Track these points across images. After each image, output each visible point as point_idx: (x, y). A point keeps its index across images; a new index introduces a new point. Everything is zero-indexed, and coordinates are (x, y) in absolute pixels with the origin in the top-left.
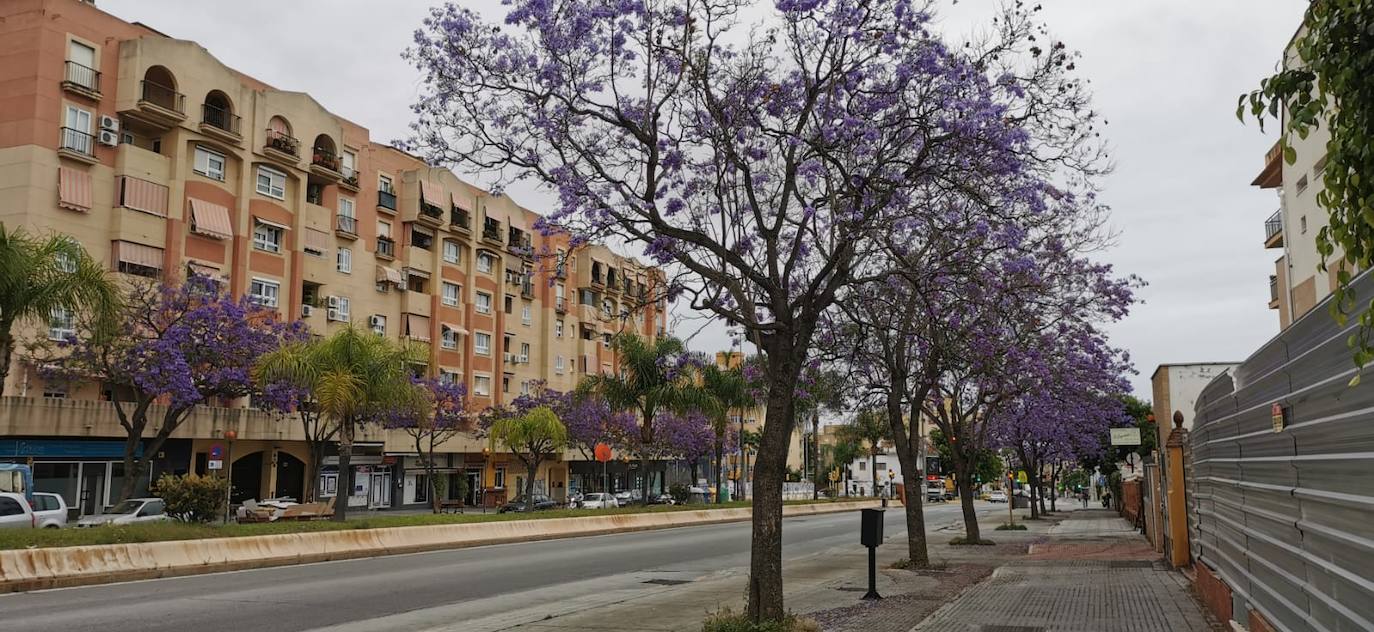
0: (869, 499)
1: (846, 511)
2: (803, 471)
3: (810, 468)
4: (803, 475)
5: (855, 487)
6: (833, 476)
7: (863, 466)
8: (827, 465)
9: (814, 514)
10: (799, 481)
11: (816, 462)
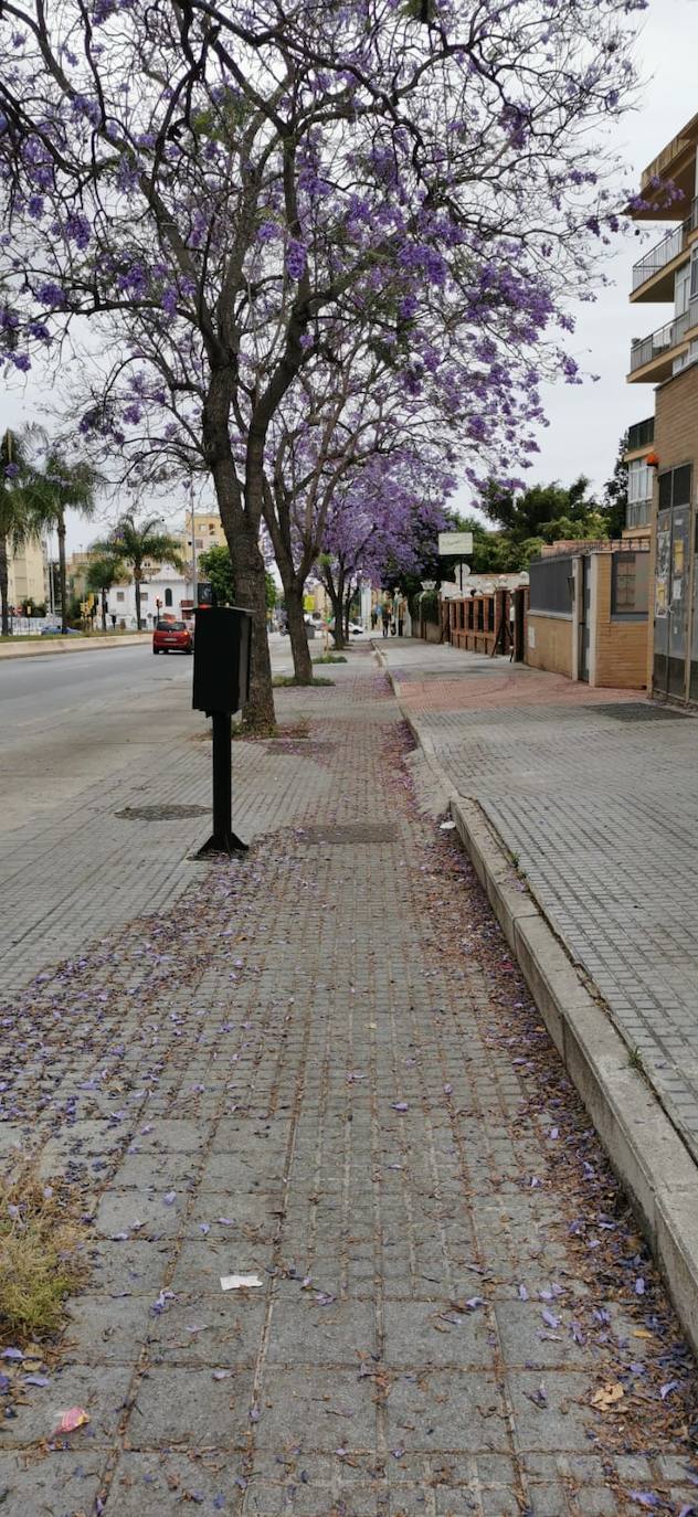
0: (132, 633)
1: (105, 648)
2: (49, 605)
3: (57, 602)
4: (49, 609)
5: (114, 621)
6: (86, 608)
7: (120, 596)
8: (78, 596)
9: (64, 652)
10: (44, 615)
11: (64, 595)
